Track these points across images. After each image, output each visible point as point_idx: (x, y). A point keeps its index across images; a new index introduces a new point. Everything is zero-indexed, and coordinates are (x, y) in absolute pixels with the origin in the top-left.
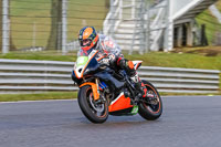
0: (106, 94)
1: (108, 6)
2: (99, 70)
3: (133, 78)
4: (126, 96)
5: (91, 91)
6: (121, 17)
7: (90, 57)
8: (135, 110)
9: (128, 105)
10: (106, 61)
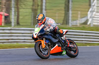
0: (49, 45)
1: (90, 5)
2: (45, 34)
3: (63, 38)
4: (59, 46)
5: (41, 44)
6: (96, 10)
7: (41, 28)
8: (64, 53)
9: (60, 51)
10: (48, 30)
